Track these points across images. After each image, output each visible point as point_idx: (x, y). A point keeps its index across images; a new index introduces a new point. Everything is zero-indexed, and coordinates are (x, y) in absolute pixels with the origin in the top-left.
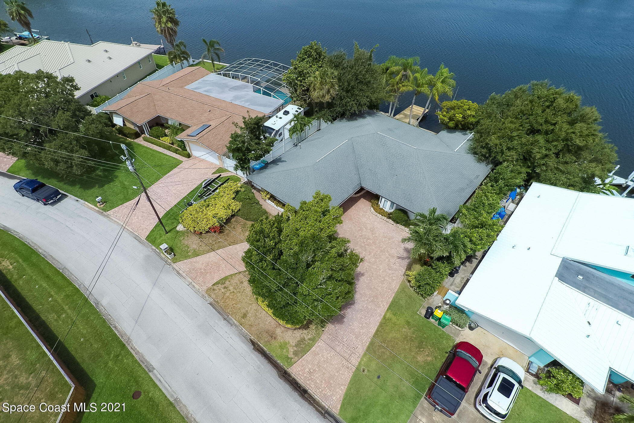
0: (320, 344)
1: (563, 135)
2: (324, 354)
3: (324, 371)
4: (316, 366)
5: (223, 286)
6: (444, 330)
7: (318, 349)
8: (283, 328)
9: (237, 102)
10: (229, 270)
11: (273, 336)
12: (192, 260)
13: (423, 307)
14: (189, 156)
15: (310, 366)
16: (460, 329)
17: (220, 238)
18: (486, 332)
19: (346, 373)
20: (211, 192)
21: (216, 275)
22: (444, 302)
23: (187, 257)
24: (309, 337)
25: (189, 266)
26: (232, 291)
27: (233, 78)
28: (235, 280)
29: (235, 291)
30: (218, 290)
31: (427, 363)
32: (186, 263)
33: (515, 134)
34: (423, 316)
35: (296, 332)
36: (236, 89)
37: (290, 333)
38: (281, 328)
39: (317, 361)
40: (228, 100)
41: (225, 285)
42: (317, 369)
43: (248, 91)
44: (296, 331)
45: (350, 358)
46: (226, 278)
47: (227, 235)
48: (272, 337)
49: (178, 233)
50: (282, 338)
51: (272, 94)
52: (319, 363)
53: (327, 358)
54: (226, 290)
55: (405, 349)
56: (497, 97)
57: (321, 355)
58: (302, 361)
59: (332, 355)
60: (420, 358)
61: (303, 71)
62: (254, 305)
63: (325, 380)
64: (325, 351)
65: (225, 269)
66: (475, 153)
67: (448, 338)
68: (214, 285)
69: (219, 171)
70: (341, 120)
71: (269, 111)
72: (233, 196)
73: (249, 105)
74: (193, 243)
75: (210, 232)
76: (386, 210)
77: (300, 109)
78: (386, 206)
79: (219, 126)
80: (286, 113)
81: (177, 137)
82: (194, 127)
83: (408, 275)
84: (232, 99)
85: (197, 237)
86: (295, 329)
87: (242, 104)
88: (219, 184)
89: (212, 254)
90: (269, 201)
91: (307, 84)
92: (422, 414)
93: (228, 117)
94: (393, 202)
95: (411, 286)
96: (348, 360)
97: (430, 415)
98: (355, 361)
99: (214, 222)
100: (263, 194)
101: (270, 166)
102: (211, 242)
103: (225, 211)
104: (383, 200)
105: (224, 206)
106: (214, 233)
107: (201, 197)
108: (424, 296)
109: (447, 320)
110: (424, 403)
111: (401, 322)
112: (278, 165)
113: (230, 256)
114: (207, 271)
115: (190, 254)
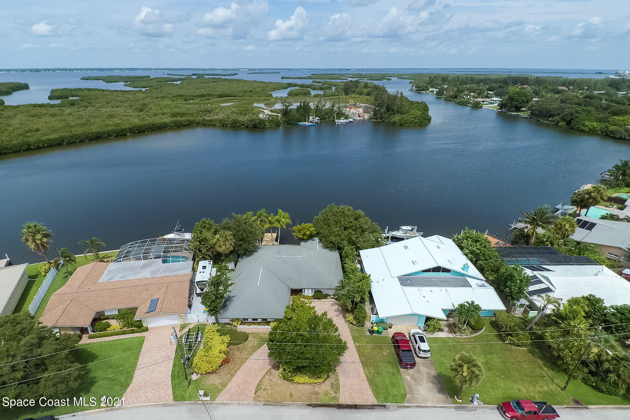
0: (342, 379)
1: (358, 226)
3: (355, 390)
5: (262, 390)
6: (382, 335)
7: (343, 382)
8: (317, 386)
9: (158, 275)
10: (256, 379)
12: (225, 391)
13: (366, 331)
14: (147, 330)
15: (347, 393)
16: (386, 331)
17: (231, 365)
18: (396, 326)
20: (194, 342)
21: (250, 387)
22: (372, 323)
23: (219, 391)
24: (334, 380)
26: (270, 388)
28: (266, 382)
29: (272, 387)
30: (261, 394)
31: (389, 353)
32: (222, 395)
33: (340, 232)
34: (369, 335)
36: (145, 267)
37: (323, 385)
39: (348, 388)
40: (149, 276)
41: (263, 388)
42: (351, 392)
43: (159, 265)
46: (259, 385)
47: (233, 361)
48: (316, 394)
50: (322, 391)
51: (181, 259)
53: (351, 383)
54: (266, 391)
55: (376, 354)
56: (318, 217)
57: (346, 384)
58: (341, 394)
59: (351, 380)
60: (385, 354)
61: (206, 238)
62: (291, 386)
63: (359, 393)
64: (347, 381)
66: (327, 248)
67: (387, 337)
69: (183, 327)
70: (242, 258)
71: (189, 271)
72: (219, 334)
73: (169, 273)
74: (214, 380)
75: (222, 365)
76: (310, 295)
77: (211, 262)
78: (309, 293)
79: (166, 296)
80: (204, 267)
81: (136, 318)
82: (143, 306)
83: (349, 321)
84: (151, 274)
85: (214, 375)
86: (324, 381)
87: (163, 275)
88: (194, 335)
89: (235, 378)
90: (241, 326)
91: (211, 244)
92: (406, 375)
93: (167, 287)
94: (312, 289)
95: (354, 325)
96: (360, 376)
97: (408, 373)
98: (363, 375)
99: (223, 356)
100: (235, 324)
101: (228, 303)
102: (227, 372)
103: (224, 345)
104: (306, 290)
105: (221, 343)
106: (224, 364)
107: (190, 350)
108: (362, 326)
109: (380, 329)
110: (402, 370)
111: (364, 344)
112: (233, 300)
113: (248, 372)
114: (242, 390)
115: (220, 388)
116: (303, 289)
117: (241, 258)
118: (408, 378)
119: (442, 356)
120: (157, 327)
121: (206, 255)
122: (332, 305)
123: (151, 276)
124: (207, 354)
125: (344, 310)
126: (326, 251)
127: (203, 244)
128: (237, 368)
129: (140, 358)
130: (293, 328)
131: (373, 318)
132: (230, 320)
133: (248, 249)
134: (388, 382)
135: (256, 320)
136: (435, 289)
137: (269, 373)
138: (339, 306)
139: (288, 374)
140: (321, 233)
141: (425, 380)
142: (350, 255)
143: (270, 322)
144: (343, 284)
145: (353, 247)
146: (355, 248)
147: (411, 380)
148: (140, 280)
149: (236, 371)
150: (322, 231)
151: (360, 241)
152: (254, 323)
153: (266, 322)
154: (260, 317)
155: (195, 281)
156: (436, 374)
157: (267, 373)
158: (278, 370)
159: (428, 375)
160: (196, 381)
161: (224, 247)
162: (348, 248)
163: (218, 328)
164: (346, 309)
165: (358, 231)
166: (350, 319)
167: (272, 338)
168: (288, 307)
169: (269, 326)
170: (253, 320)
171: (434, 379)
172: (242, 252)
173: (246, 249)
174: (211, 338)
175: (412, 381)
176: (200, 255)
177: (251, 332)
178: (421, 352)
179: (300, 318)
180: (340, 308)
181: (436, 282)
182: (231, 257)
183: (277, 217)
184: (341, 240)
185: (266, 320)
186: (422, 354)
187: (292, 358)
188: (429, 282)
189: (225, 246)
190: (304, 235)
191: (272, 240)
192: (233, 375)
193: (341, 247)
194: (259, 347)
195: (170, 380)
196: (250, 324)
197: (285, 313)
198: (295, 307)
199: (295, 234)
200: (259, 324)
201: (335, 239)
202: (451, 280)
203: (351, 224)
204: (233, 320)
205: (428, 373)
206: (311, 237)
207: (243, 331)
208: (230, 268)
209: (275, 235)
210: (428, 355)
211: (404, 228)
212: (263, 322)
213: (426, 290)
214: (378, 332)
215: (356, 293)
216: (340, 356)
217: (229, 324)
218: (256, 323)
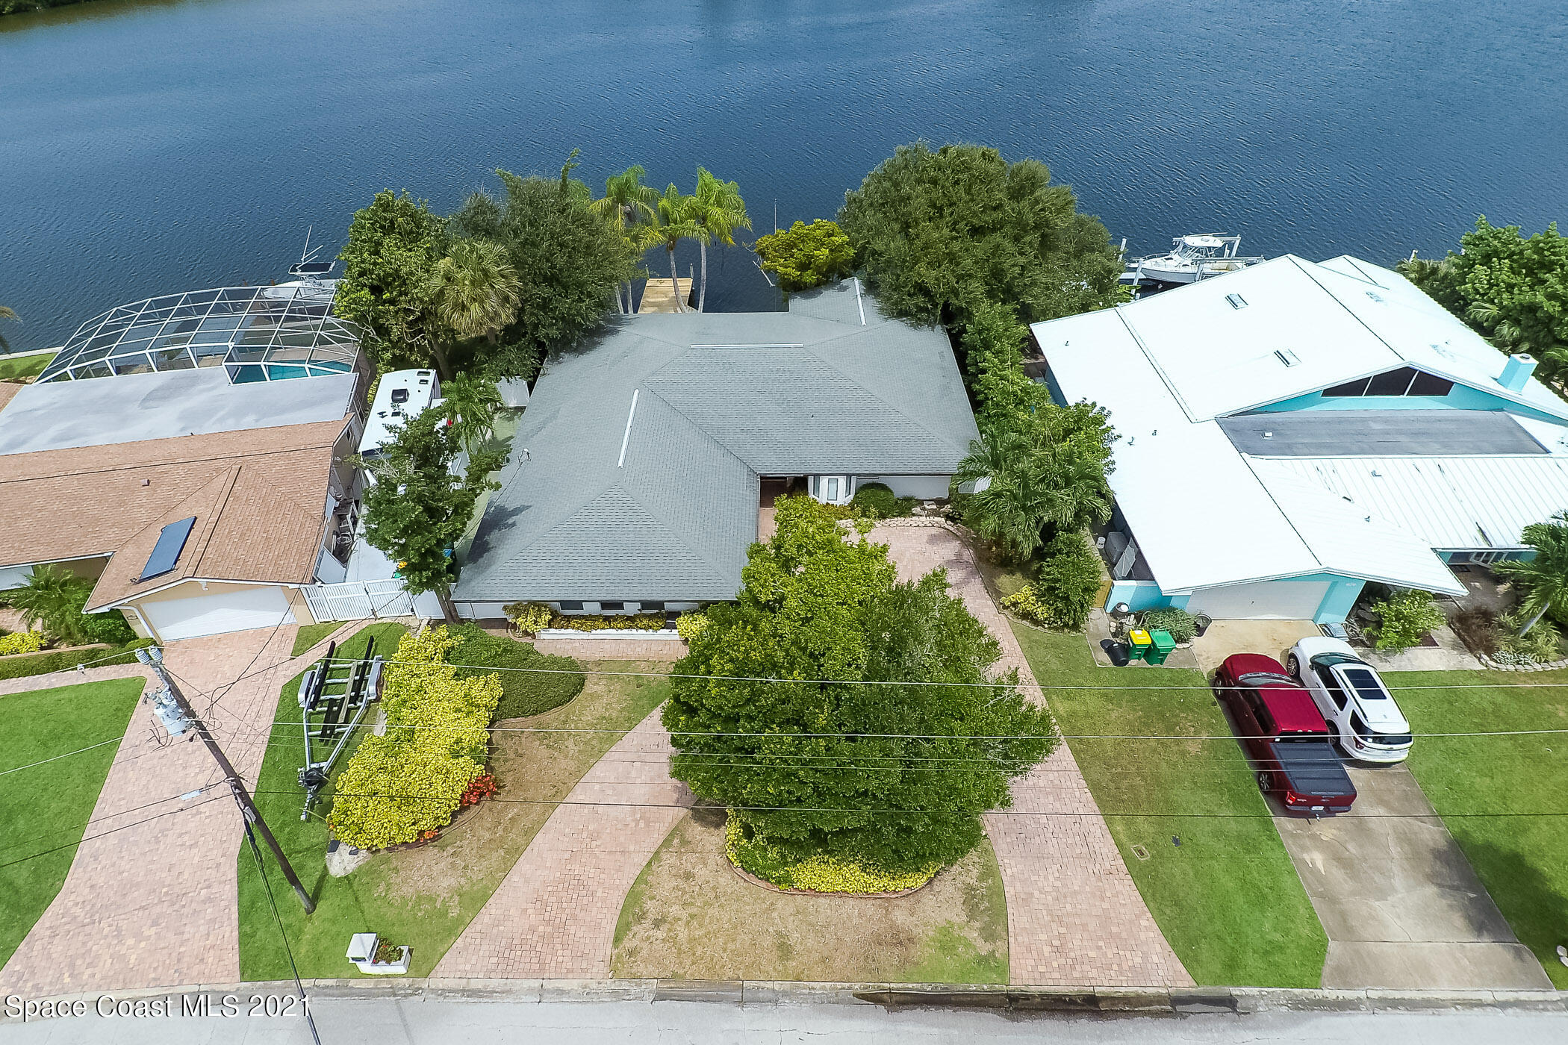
0: (1011, 868)
2: (1040, 884)
3: (1078, 921)
4: (1054, 926)
5: (647, 923)
6: (1165, 666)
7: (1018, 884)
8: (903, 903)
9: (210, 427)
10: (617, 871)
11: (901, 940)
12: (478, 927)
13: (1094, 648)
14: (152, 650)
15: (1043, 937)
16: (1186, 645)
17: (507, 808)
18: (1222, 623)
19: (1119, 888)
20: (346, 705)
21: (595, 910)
22: (1119, 615)
23: (453, 929)
24: (975, 873)
25: (485, 947)
26: (684, 915)
27: (119, 371)
28: (665, 883)
29: (694, 910)
30: (645, 945)
31: (1212, 747)
32: (466, 948)
34: (1112, 665)
35: (937, 886)
36: (164, 398)
37: (928, 899)
38: (897, 906)
39: (1044, 912)
40: (171, 431)
41: (651, 916)
42: (1063, 930)
43: (213, 388)
44: (936, 882)
45: (1091, 849)
46: (633, 897)
47: (518, 783)
48: (900, 943)
49: (350, 884)
50: (925, 925)
52: (1050, 913)
53: (1056, 888)
54: (665, 927)
55: (1155, 750)
57: (1036, 893)
58: (1016, 939)
59: (1057, 874)
60: (1193, 748)
61: (397, 271)
62: (780, 905)
63: (1101, 938)
64: (1036, 878)
65: (602, 876)
66: (902, 313)
67: (1191, 676)
68: (617, 940)
69: (306, 638)
70: (556, 358)
71: (337, 411)
72: (453, 668)
73: (257, 421)
74: (430, 877)
75: (463, 809)
76: (838, 503)
77: (428, 374)
78: (833, 492)
79: (227, 508)
80: (399, 395)
81: (97, 603)
82: (129, 551)
83: (1015, 604)
84: (181, 425)
85: (431, 852)
86: (930, 881)
87: (230, 425)
88: (353, 672)
89: (524, 865)
90: (552, 631)
91: (421, 301)
92: (1304, 848)
93: (234, 472)
94: (849, 476)
95: (1037, 622)
96: (1092, 856)
97: (1314, 837)
98: (1107, 848)
99: (468, 769)
100: (525, 622)
101: (493, 537)
102: (487, 835)
103: (472, 720)
104: (824, 481)
105: (458, 710)
106: (477, 804)
107: (328, 735)
108: (1075, 627)
109: (1165, 639)
110: (1285, 824)
111: (1093, 704)
112: (514, 524)
113: (584, 835)
114: (557, 921)
115: (454, 913)
116: (811, 480)
117: (552, 361)
118: (1317, 859)
119: (1454, 754)
120: (201, 638)
121: (411, 347)
122: (933, 539)
123: (182, 430)
124: (390, 762)
125: (988, 560)
126: (898, 329)
127: (392, 302)
128: (533, 816)
129: (114, 776)
130: (787, 651)
131: (1125, 592)
132: (505, 608)
133: (579, 319)
134: (1228, 883)
135: (619, 605)
136: (1394, 467)
137: (676, 841)
138: (965, 544)
139: (765, 850)
140: (874, 253)
141: (1396, 869)
142: (998, 338)
143: (677, 614)
144: (994, 448)
145: (1008, 308)
146: (1015, 310)
147: (1334, 870)
148: (131, 445)
149: (530, 833)
150: (878, 245)
151: (1034, 283)
152: (607, 619)
153: (657, 613)
154: (633, 592)
155: (361, 450)
156: (1442, 844)
157: (667, 843)
158: (718, 826)
159: (1407, 847)
160: (348, 880)
161: (475, 309)
162: (988, 313)
163: (449, 643)
164: (999, 555)
165: (1028, 239)
166: (1019, 597)
167: (690, 697)
168: (757, 552)
169: (675, 631)
170: (605, 605)
171: (1438, 867)
172: (554, 332)
173: (568, 321)
174: (420, 689)
175: (1338, 874)
176: (384, 349)
177: (597, 656)
178: (1369, 743)
179: (820, 600)
180: (968, 554)
181: (1390, 438)
182: (511, 353)
183: (694, 200)
184: (960, 278)
185: (660, 605)
186: (1372, 752)
187: (789, 792)
188: (1360, 438)
189: (482, 302)
190: (803, 267)
191: (675, 302)
192: (514, 853)
193: (961, 310)
194: (631, 723)
195: (232, 874)
196: (589, 621)
197: (749, 576)
198: (794, 550)
199: (768, 263)
200: (631, 621)
201: (934, 273)
202: (1452, 426)
203: (998, 215)
204: (519, 608)
205: (1405, 838)
206: (831, 275)
207: (562, 652)
208: (512, 404)
209: (686, 285)
210: (1399, 754)
211: (1193, 240)
212: (645, 616)
213: (1352, 469)
214: (1151, 653)
215: (1056, 486)
216: (1016, 774)
217: (502, 623)
218: (615, 618)
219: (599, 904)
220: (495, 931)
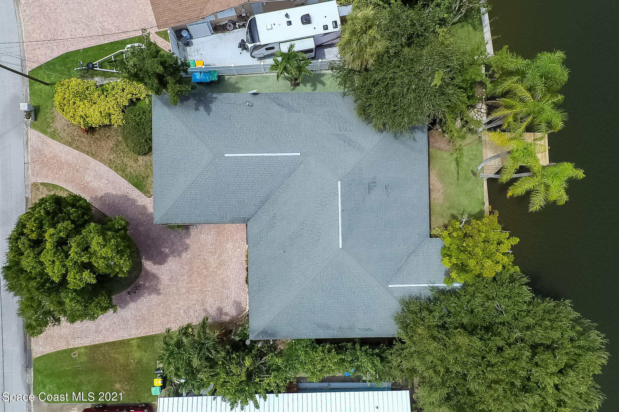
12: (46, 139)
17: (86, 139)
19: (63, 344)
21: (52, 175)
23: (44, 132)
25: (40, 143)
32: (39, 136)
45: (76, 339)
47: (95, 140)
65: (63, 176)
68: (42, 184)
113: (78, 167)
114: (48, 164)
115: (49, 130)
128: (84, 148)
192: (70, 144)
194: (125, 177)
219: (54, 176)
220: (45, 145)
